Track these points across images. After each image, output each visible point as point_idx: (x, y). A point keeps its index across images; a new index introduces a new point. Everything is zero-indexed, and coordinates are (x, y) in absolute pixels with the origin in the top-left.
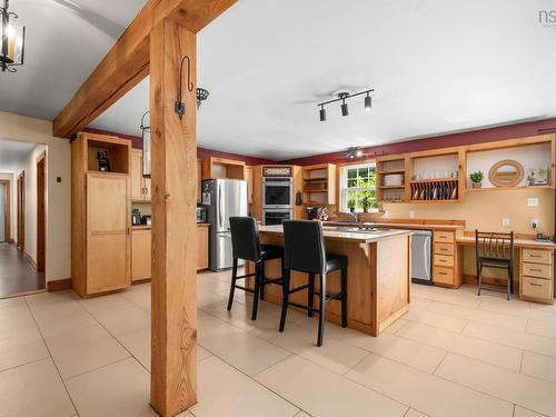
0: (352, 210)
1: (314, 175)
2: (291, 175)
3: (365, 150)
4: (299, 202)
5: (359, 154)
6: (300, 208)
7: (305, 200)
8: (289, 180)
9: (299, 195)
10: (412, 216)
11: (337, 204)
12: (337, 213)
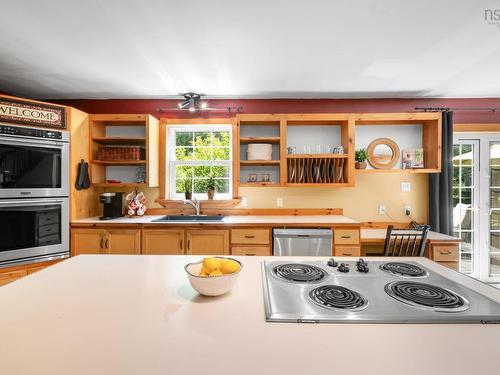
0: (188, 196)
1: (113, 133)
2: (63, 125)
3: (212, 102)
4: (83, 182)
5: (204, 106)
6: (85, 194)
7: (95, 178)
8: (58, 136)
9: (82, 168)
10: (280, 203)
11: (161, 187)
12: (161, 200)
